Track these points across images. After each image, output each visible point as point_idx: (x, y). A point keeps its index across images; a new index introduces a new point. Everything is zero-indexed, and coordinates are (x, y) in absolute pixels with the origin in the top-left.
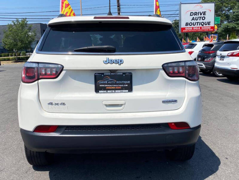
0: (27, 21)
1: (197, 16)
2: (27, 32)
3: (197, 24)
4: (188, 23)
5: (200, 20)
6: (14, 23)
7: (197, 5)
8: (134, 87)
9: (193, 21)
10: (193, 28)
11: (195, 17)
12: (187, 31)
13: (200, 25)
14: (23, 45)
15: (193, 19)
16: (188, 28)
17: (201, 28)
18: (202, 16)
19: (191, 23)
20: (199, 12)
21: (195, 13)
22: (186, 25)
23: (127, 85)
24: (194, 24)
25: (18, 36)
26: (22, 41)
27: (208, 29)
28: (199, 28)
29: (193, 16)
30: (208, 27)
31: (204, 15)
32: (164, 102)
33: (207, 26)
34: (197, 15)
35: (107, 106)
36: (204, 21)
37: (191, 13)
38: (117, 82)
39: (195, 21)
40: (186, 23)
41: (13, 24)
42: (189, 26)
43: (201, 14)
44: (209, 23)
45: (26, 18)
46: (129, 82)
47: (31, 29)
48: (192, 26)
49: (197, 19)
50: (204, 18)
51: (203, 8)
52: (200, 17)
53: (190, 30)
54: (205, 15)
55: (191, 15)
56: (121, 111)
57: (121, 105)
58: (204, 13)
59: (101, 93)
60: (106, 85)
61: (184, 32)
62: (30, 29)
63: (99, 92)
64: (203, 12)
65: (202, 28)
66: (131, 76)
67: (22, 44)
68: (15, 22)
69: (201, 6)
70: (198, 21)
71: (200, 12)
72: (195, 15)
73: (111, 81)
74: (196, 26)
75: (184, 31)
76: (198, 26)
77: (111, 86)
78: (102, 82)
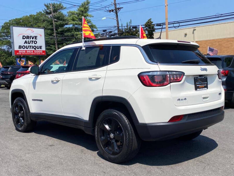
1: (29, 40)
3: (29, 47)
4: (21, 46)
5: (32, 43)
7: (29, 29)
8: (208, 86)
9: (26, 45)
10: (26, 51)
11: (27, 40)
12: (21, 53)
13: (32, 48)
15: (26, 42)
16: (21, 51)
17: (33, 51)
18: (34, 40)
19: (24, 46)
20: (30, 36)
21: (27, 36)
22: (19, 48)
24: (27, 47)
27: (41, 53)
28: (32, 52)
29: (26, 40)
30: (40, 51)
31: (35, 39)
33: (39, 49)
34: (29, 38)
36: (36, 45)
37: (23, 36)
39: (28, 45)
40: (19, 46)
42: (22, 49)
43: (33, 38)
44: (41, 47)
46: (206, 83)
48: (25, 49)
49: (29, 42)
50: (36, 42)
51: (34, 33)
52: (32, 41)
53: (24, 53)
54: (37, 39)
55: (23, 38)
57: (207, 98)
58: (35, 38)
60: (199, 85)
61: (18, 55)
63: (197, 90)
64: (34, 36)
65: (35, 51)
66: (207, 78)
69: (32, 30)
70: (31, 45)
71: (32, 36)
72: (27, 39)
73: (201, 82)
74: (29, 49)
75: (17, 53)
76: (31, 49)
77: (201, 85)
78: (198, 83)
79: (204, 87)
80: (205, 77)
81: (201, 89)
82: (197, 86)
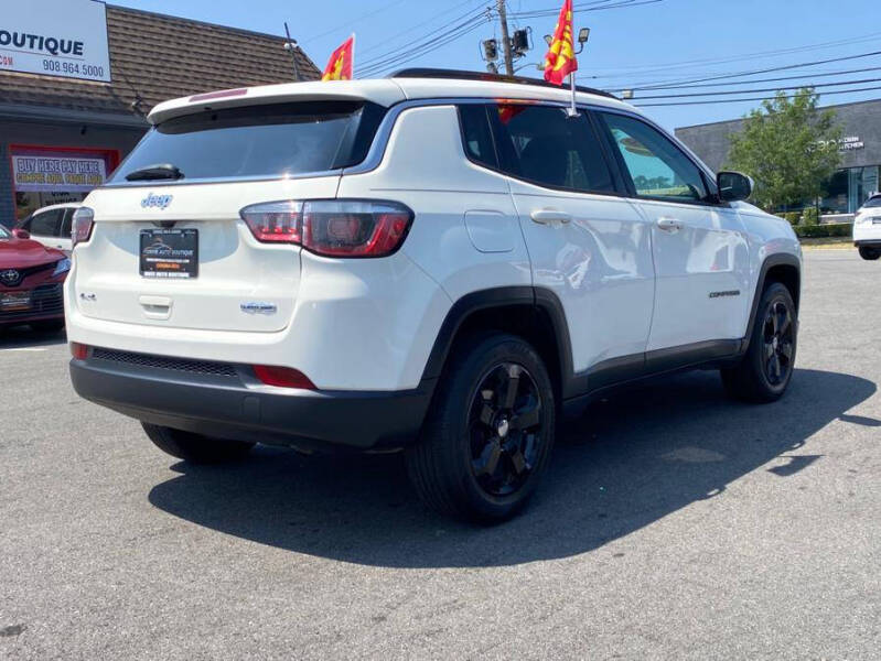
0: (818, 95)
2: (809, 137)
6: (769, 108)
8: (201, 266)
14: (793, 185)
23: (187, 261)
25: (775, 153)
26: (788, 171)
32: (243, 307)
35: (147, 307)
38: (174, 252)
41: (765, 112)
45: (813, 87)
46: (191, 253)
47: (828, 126)
56: (166, 323)
59: (148, 277)
60: (157, 260)
62: (825, 124)
63: (144, 274)
67: (785, 182)
68: (772, 102)
73: (165, 249)
77: (163, 260)
78: (151, 252)
79: (178, 267)
80: (183, 231)
81: (159, 274)
82: (149, 260)
